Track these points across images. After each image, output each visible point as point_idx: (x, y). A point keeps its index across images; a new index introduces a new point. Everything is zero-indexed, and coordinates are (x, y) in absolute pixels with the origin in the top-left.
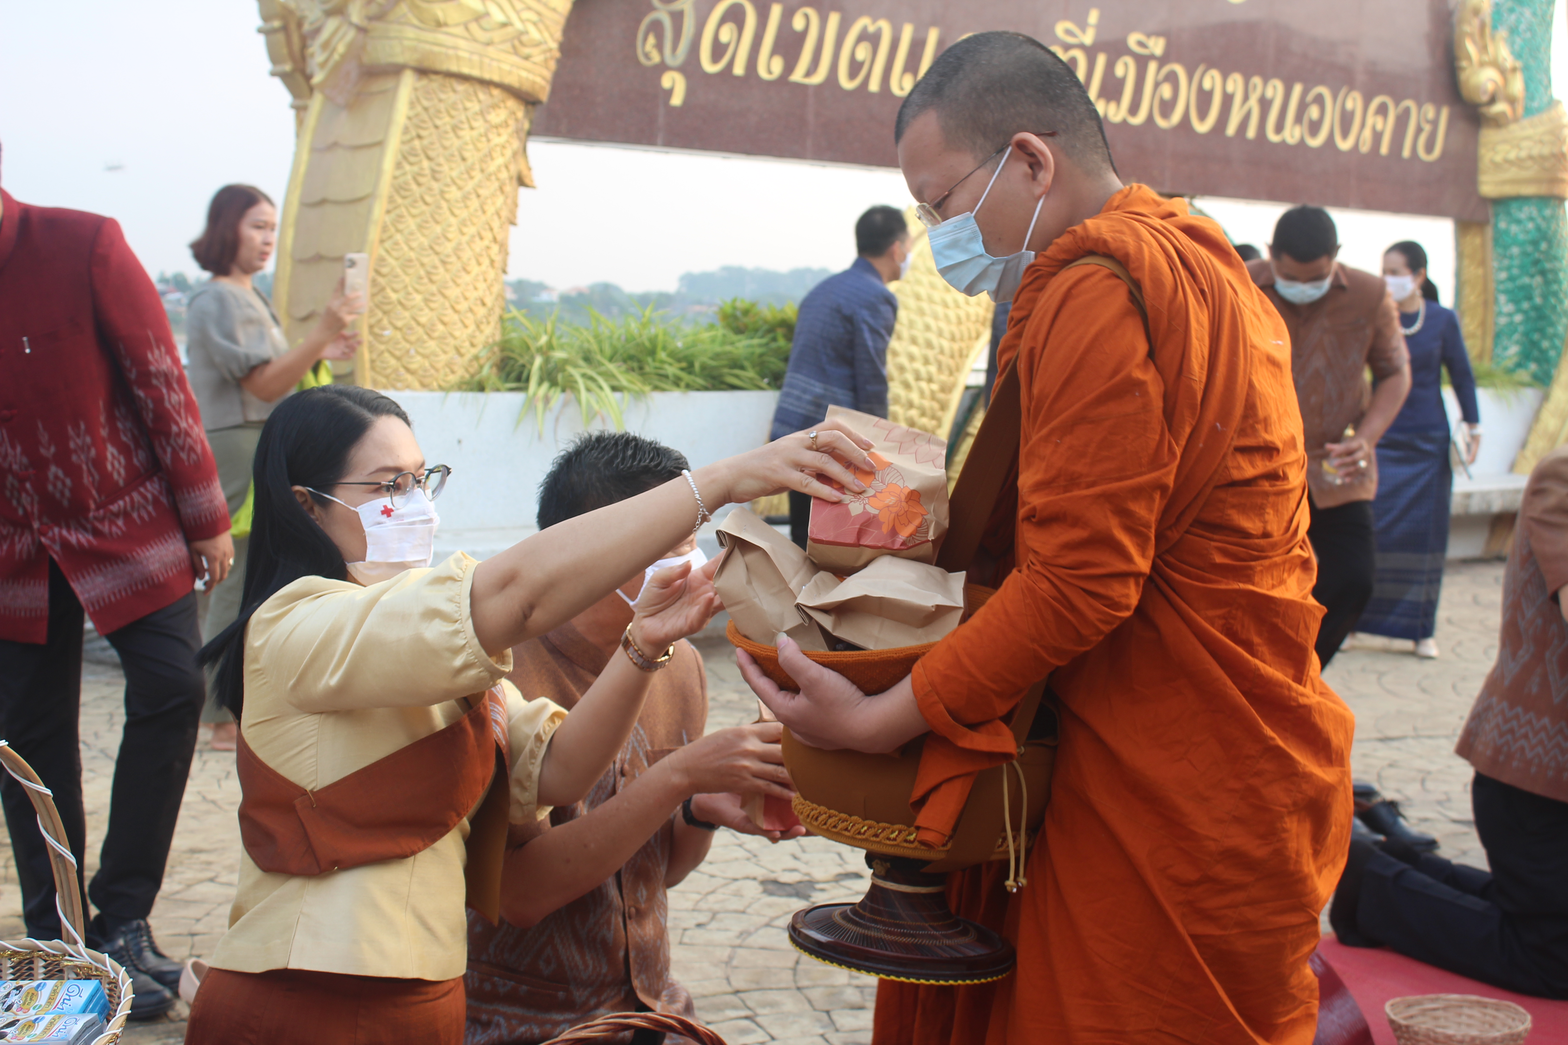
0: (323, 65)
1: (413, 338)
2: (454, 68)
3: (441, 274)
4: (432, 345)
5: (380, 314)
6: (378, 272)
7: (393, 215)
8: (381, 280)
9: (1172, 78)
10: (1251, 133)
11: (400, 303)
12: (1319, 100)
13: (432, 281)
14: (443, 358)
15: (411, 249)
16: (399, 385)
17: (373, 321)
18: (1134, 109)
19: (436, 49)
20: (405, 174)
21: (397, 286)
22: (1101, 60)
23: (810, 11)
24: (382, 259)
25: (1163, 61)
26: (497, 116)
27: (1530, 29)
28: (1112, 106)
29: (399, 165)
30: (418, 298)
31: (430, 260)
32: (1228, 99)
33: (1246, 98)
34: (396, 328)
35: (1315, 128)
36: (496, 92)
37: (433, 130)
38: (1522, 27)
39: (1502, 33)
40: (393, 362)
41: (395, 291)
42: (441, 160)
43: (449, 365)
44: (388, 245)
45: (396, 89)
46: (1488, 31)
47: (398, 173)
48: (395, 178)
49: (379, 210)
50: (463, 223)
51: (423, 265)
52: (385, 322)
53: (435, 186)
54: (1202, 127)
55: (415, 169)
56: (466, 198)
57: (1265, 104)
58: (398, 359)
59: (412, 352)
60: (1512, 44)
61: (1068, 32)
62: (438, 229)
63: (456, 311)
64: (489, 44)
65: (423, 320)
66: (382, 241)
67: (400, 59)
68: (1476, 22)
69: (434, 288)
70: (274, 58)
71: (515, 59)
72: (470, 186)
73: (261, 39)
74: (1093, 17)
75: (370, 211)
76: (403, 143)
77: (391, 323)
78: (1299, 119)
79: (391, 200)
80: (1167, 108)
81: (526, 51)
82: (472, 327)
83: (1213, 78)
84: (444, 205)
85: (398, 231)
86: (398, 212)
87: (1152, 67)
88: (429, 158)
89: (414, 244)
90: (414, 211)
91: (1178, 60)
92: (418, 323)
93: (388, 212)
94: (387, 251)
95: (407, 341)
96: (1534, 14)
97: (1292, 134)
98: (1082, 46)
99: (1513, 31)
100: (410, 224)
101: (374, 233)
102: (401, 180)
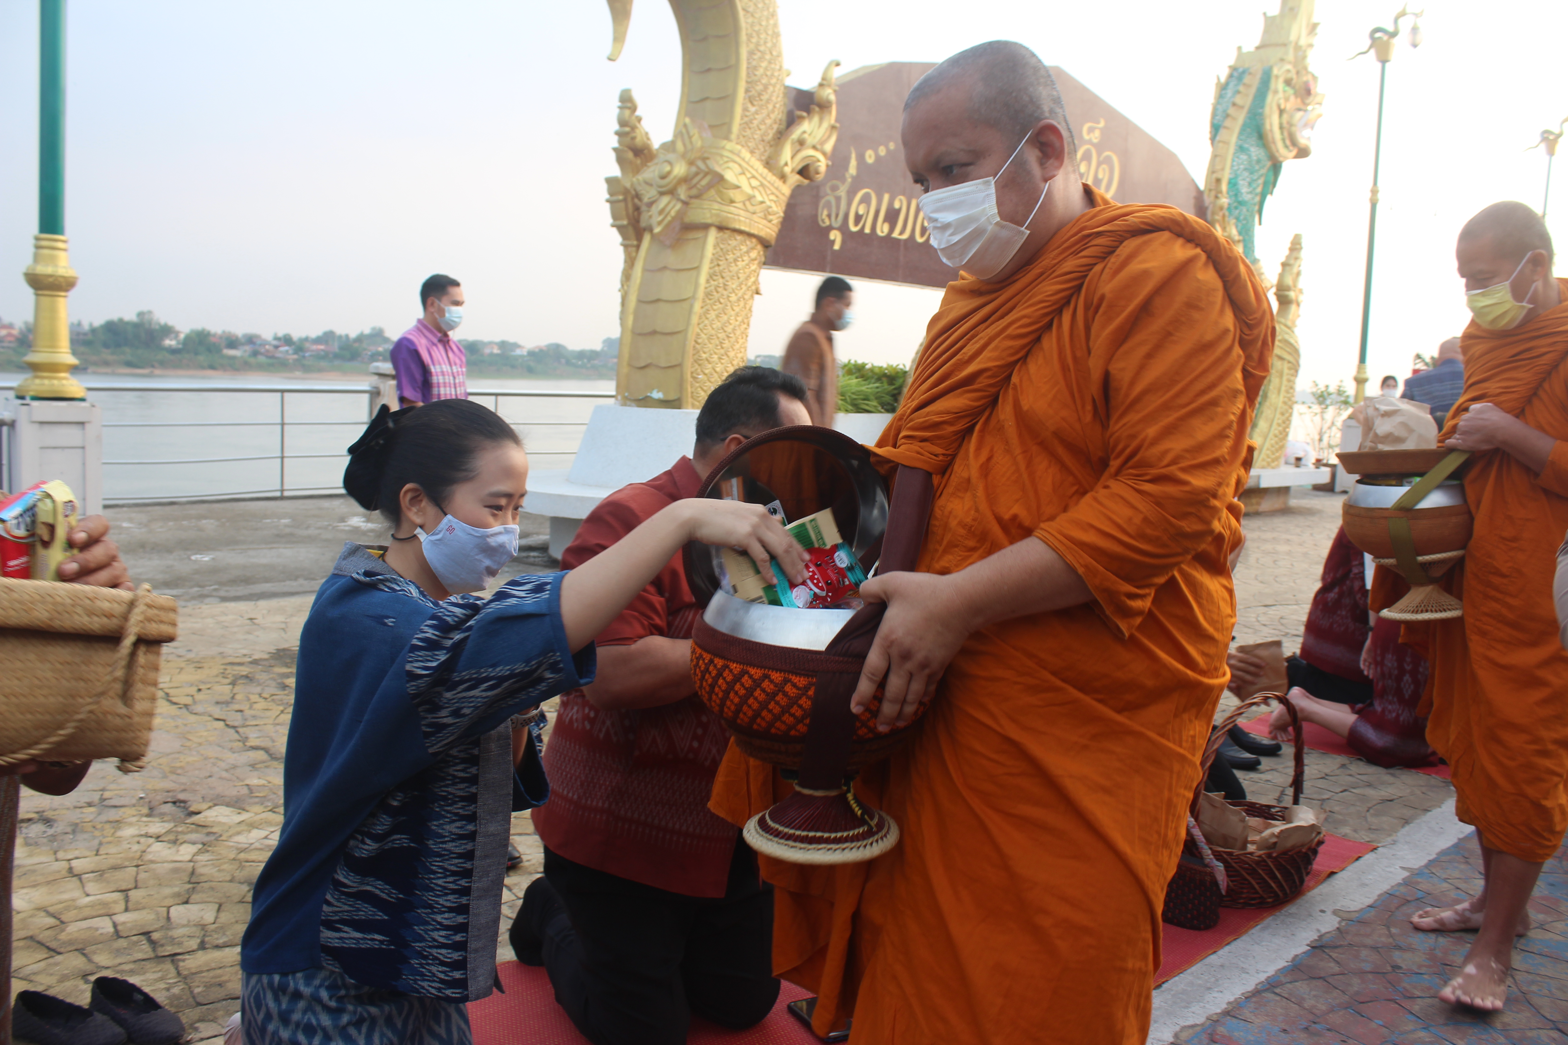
0: (660, 223)
2: (737, 226)
3: (727, 344)
5: (697, 366)
6: (696, 342)
7: (704, 309)
8: (698, 346)
11: (707, 360)
13: (722, 348)
15: (713, 329)
17: (693, 369)
19: (730, 215)
20: (710, 286)
21: (705, 350)
23: (903, 198)
26: (753, 254)
27: (1245, 219)
29: (708, 281)
30: (716, 357)
31: (722, 335)
34: (705, 374)
36: (754, 240)
37: (724, 262)
38: (1242, 218)
39: (1233, 221)
41: (705, 353)
42: (728, 278)
44: (701, 326)
45: (706, 237)
46: (1227, 219)
47: (707, 285)
48: (706, 288)
49: (697, 307)
50: (737, 315)
51: (718, 338)
52: (699, 370)
53: (725, 293)
55: (716, 283)
56: (739, 300)
60: (1237, 227)
62: (725, 318)
64: (754, 213)
65: (718, 369)
66: (699, 324)
67: (709, 221)
68: (1221, 214)
69: (722, 351)
70: (615, 216)
71: (765, 222)
72: (740, 294)
73: (608, 205)
75: (692, 306)
76: (710, 268)
77: (702, 371)
79: (704, 301)
81: (771, 217)
84: (729, 304)
85: (707, 318)
86: (706, 307)
88: (723, 278)
89: (714, 326)
90: (715, 307)
92: (716, 372)
93: (702, 307)
94: (701, 330)
96: (1248, 211)
99: (1237, 218)
100: (712, 315)
101: (695, 320)
102: (709, 289)
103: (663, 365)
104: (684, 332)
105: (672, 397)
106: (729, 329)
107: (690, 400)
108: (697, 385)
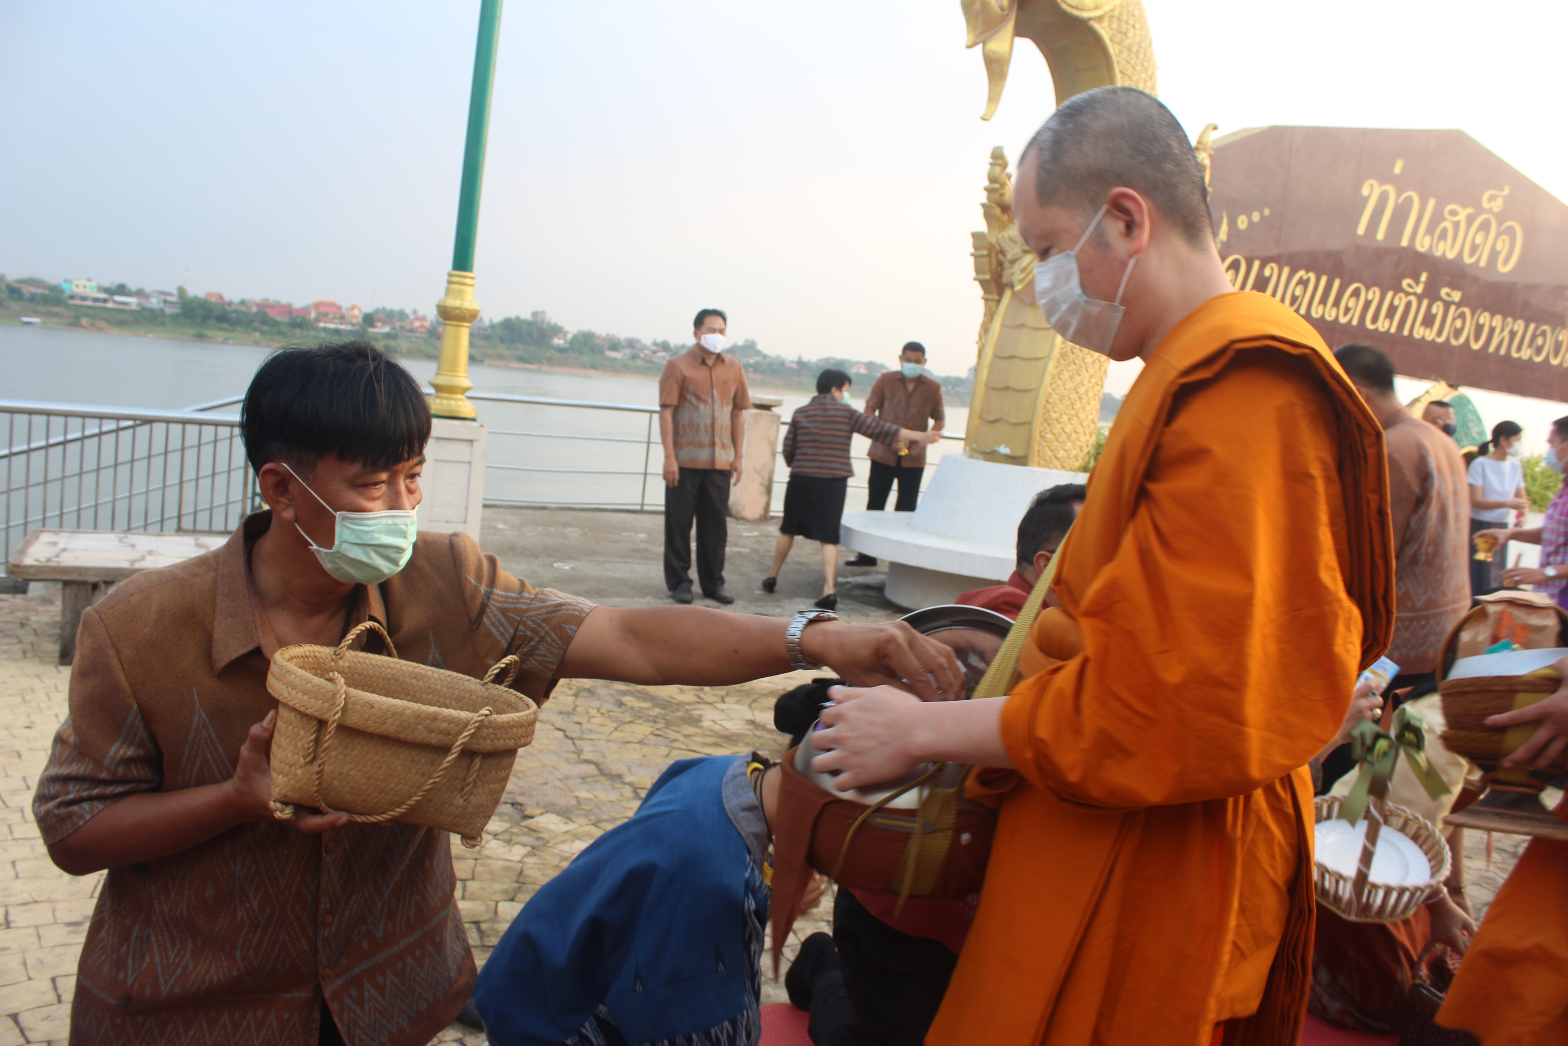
0: (1021, 281)
1: (1061, 440)
3: (1078, 405)
4: (1069, 445)
5: (1045, 425)
6: (1047, 401)
7: (1058, 370)
9: (1462, 316)
10: (1503, 351)
11: (1057, 420)
12: (1544, 334)
13: (1073, 409)
14: (1074, 452)
15: (1065, 389)
16: (1051, 466)
17: (1042, 428)
18: (1439, 333)
20: (1066, 347)
21: (1056, 410)
22: (1425, 303)
23: (1274, 265)
24: (1050, 394)
25: (1459, 305)
28: (1428, 331)
30: (1065, 418)
31: (1074, 396)
32: (1492, 330)
33: (1502, 330)
34: (1053, 434)
35: (1539, 351)
40: (1049, 453)
41: (1055, 412)
43: (1076, 457)
44: (1054, 386)
48: (1062, 349)
50: (1091, 377)
51: (1070, 399)
52: (1048, 430)
54: (1476, 346)
56: (1094, 362)
57: (1513, 334)
58: (1052, 451)
59: (1060, 448)
61: (1410, 286)
62: (1079, 379)
63: (1082, 426)
65: (1067, 430)
66: (1051, 384)
69: (1073, 412)
73: (972, 259)
74: (1424, 277)
75: (1046, 366)
78: (1530, 345)
80: (1457, 333)
82: (1088, 436)
83: (1485, 317)
84: (1083, 366)
85: (1060, 379)
87: (1452, 308)
89: (1067, 387)
90: (1069, 368)
91: (1467, 306)
92: (1065, 432)
93: (1056, 368)
94: (1053, 390)
95: (1058, 441)
97: (1526, 354)
98: (1415, 294)
100: (1066, 375)
101: (1047, 379)
102: (1064, 350)
103: (1013, 420)
104: (1036, 390)
105: (1019, 453)
106: (1082, 390)
107: (1036, 458)
108: (1045, 444)
